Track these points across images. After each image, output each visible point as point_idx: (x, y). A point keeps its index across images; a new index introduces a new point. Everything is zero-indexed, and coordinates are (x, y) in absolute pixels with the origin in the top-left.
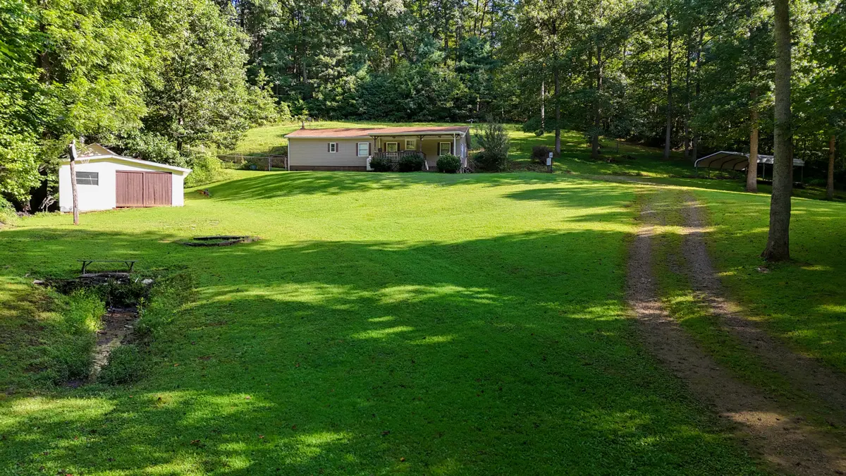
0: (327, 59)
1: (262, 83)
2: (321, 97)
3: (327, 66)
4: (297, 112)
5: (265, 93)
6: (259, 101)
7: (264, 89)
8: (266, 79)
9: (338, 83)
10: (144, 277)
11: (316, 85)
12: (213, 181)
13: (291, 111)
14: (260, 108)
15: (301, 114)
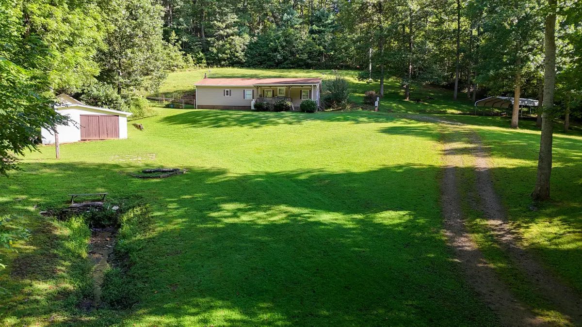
0: (219, 24)
1: (173, 41)
2: (215, 51)
3: (219, 28)
4: (198, 61)
5: (176, 48)
6: (172, 54)
7: (175, 45)
8: (177, 38)
9: (227, 41)
10: (113, 204)
11: (212, 42)
12: (144, 116)
13: (194, 60)
14: (172, 58)
15: (201, 63)
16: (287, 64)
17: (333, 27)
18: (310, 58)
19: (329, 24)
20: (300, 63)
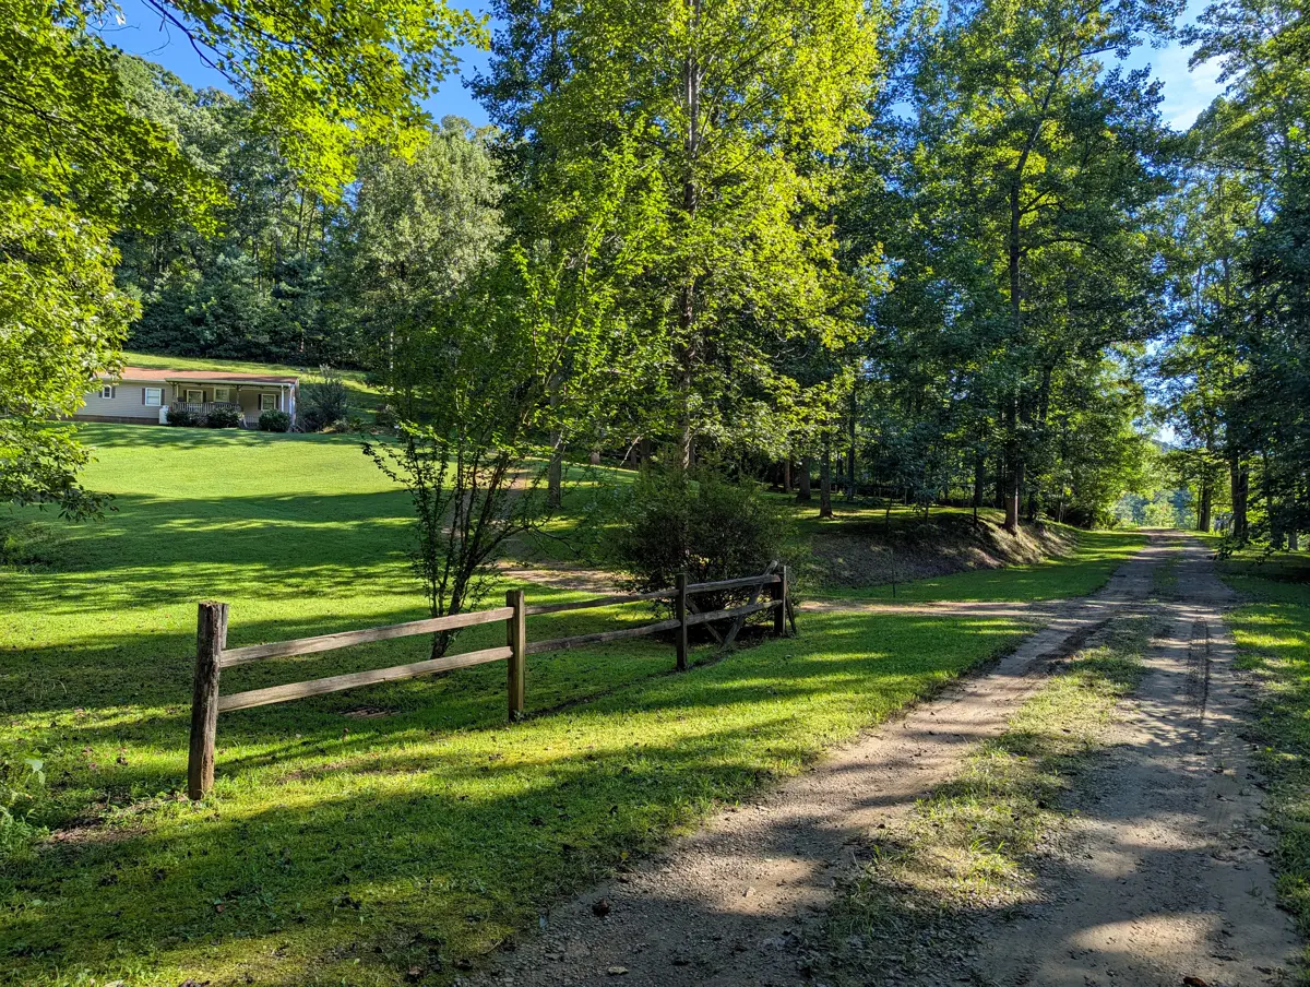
16: (226, 350)
17: (321, 290)
18: (274, 342)
19: (313, 283)
20: (253, 350)
